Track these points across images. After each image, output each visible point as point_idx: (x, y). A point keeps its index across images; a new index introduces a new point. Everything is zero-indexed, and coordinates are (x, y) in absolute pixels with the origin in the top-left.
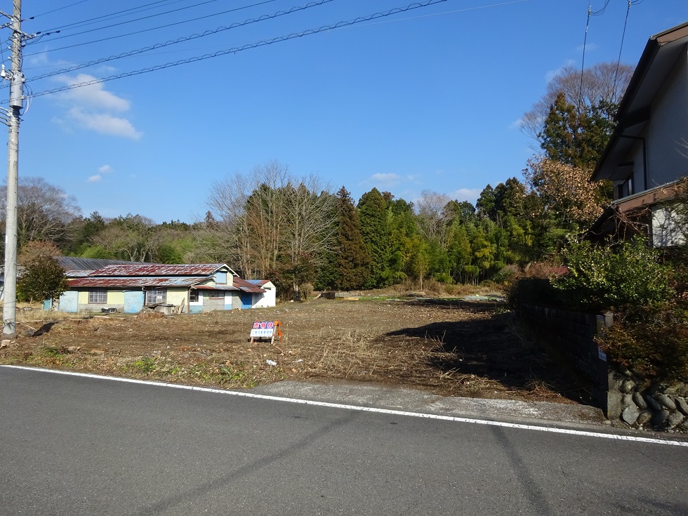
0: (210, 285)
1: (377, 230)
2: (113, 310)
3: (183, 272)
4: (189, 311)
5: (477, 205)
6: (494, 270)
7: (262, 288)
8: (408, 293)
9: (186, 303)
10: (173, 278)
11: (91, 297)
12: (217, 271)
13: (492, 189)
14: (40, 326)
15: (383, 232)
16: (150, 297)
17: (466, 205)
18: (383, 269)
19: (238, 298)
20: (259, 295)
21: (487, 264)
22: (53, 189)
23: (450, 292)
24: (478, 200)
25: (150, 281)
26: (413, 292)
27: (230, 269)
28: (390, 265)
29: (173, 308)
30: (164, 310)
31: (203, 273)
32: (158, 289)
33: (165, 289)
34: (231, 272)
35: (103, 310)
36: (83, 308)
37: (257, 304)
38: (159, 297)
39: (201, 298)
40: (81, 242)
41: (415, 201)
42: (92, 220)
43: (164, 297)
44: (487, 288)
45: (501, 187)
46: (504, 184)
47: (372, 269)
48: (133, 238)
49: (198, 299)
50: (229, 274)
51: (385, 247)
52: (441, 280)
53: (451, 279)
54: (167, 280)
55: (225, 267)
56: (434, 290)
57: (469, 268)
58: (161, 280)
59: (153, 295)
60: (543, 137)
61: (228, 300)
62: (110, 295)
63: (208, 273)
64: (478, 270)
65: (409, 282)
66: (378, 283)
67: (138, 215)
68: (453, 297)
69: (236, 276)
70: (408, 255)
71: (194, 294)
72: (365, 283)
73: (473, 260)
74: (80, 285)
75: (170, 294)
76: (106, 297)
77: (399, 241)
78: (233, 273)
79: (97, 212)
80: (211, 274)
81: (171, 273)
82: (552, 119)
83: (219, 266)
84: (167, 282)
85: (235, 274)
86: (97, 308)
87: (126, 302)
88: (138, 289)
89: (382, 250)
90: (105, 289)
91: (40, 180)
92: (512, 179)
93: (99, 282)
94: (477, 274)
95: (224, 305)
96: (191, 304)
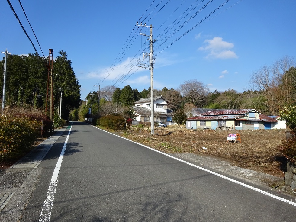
0: (246, 118)
2: (207, 128)
3: (234, 113)
4: (235, 129)
7: (277, 120)
9: (234, 126)
10: (230, 116)
11: (200, 123)
12: (250, 112)
14: (168, 133)
16: (220, 124)
19: (262, 125)
20: (275, 123)
22: (199, 83)
25: (221, 117)
27: (257, 111)
29: (228, 128)
30: (225, 129)
31: (242, 113)
32: (223, 120)
33: (225, 120)
34: (257, 112)
35: (204, 128)
36: (198, 127)
37: (274, 127)
38: (224, 124)
39: (241, 124)
40: (210, 102)
42: (215, 93)
43: (225, 124)
48: (228, 99)
49: (239, 124)
50: (256, 113)
54: (227, 116)
55: (254, 110)
58: (225, 117)
59: (221, 123)
61: (256, 125)
62: (207, 123)
63: (244, 113)
67: (233, 89)
69: (260, 114)
71: (238, 122)
74: (197, 119)
75: (227, 122)
76: (205, 123)
78: (258, 113)
79: (217, 90)
80: (246, 113)
81: (229, 114)
83: (250, 110)
84: (227, 117)
85: (260, 113)
86: (202, 127)
87: (211, 125)
88: (215, 120)
90: (205, 120)
91: (195, 80)
93: (203, 118)
95: (254, 127)
96: (236, 126)
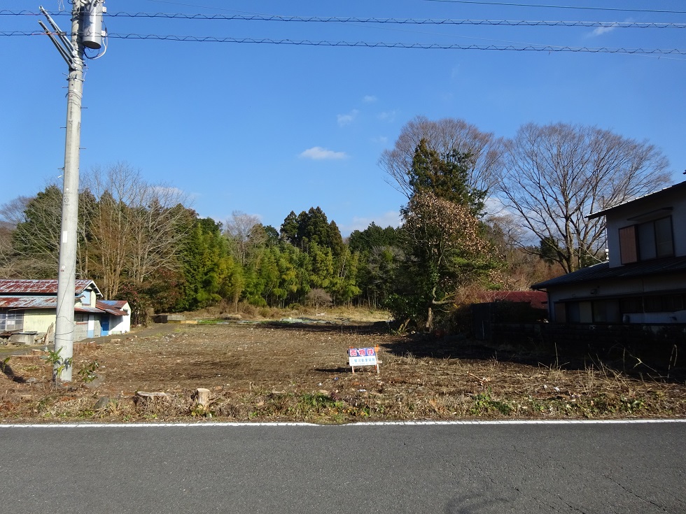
1: (191, 249)
3: (38, 290)
5: (282, 230)
6: (301, 292)
8: (224, 315)
13: (296, 216)
15: (197, 251)
17: (270, 229)
18: (196, 291)
19: (98, 323)
21: (295, 288)
23: (264, 315)
24: (282, 225)
26: (229, 315)
27: (96, 287)
28: (204, 287)
29: (35, 337)
34: (96, 290)
38: (11, 323)
41: (224, 222)
44: (296, 311)
45: (303, 215)
46: (307, 212)
47: (185, 290)
50: (93, 292)
51: (198, 268)
52: (256, 303)
53: (265, 302)
55: (91, 285)
56: (249, 313)
57: (278, 291)
58: (10, 301)
60: (411, 175)
61: (91, 325)
64: (286, 293)
65: (223, 303)
66: (191, 305)
68: (268, 320)
69: (99, 295)
70: (221, 276)
72: (177, 305)
73: (280, 282)
75: (28, 318)
77: (212, 261)
78: (97, 292)
82: (417, 160)
83: (88, 283)
89: (195, 270)
92: (315, 208)
94: (285, 297)
95: (87, 331)
